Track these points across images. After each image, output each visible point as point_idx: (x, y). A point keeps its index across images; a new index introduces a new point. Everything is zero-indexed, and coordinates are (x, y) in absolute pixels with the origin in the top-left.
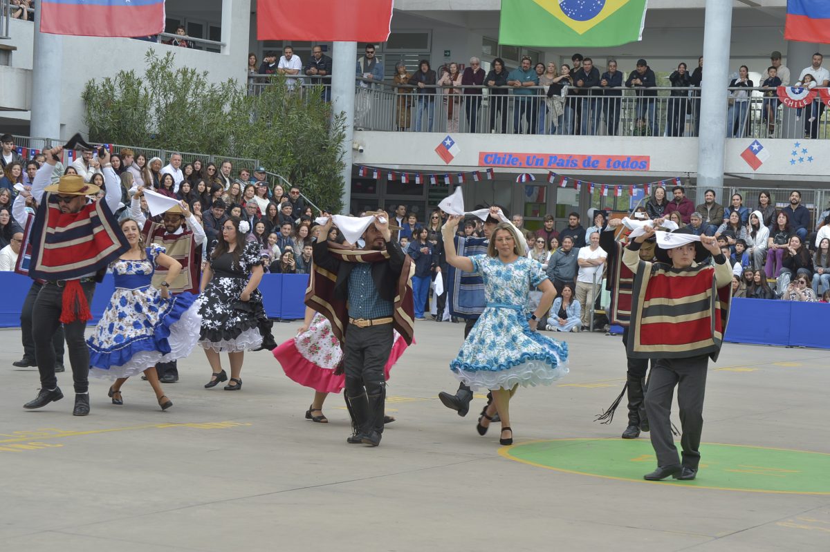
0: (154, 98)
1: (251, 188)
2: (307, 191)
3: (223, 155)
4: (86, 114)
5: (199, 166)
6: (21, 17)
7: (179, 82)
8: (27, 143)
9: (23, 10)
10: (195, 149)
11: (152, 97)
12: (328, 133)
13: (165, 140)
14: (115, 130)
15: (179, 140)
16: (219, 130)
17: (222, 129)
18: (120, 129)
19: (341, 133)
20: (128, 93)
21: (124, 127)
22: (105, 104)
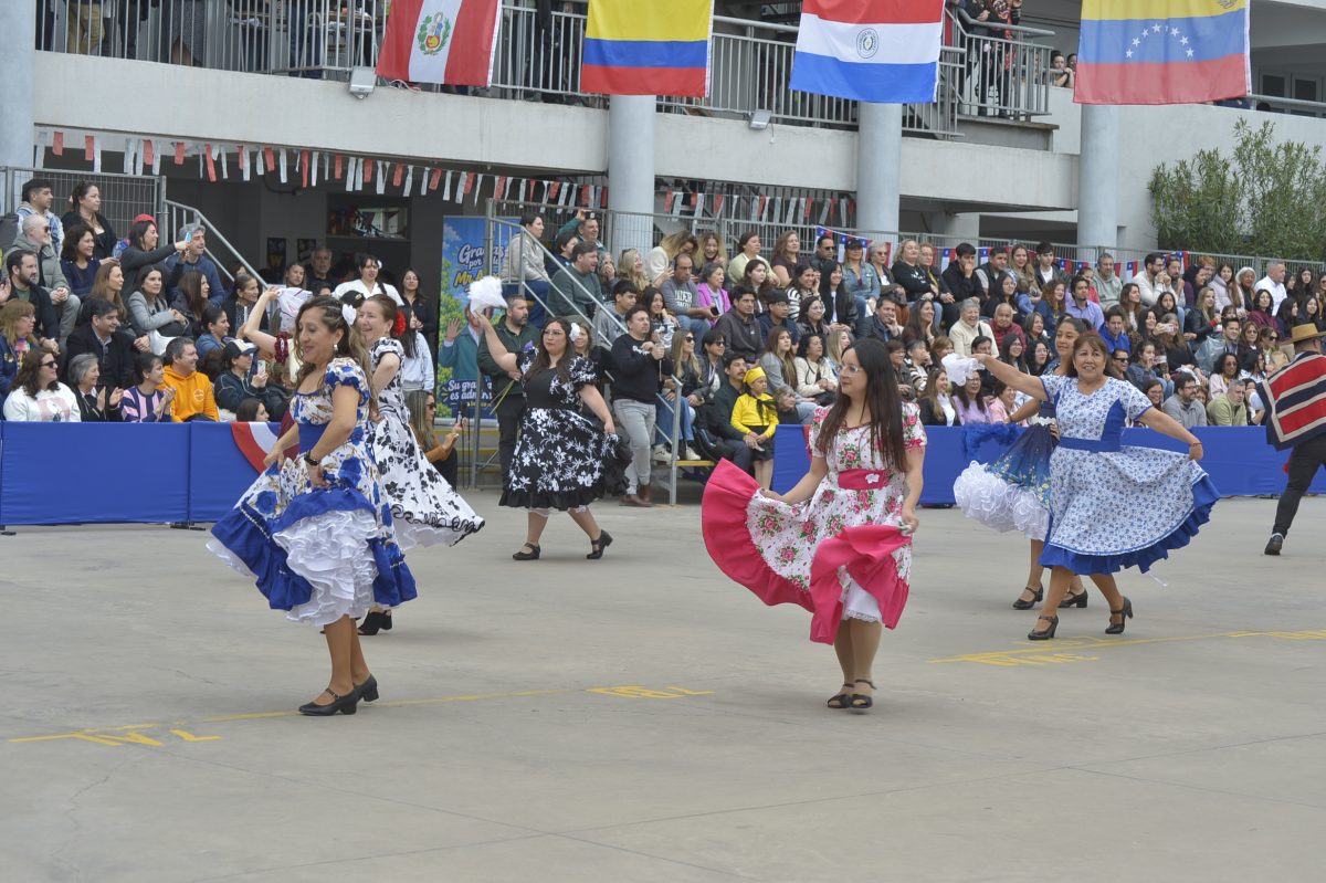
0: (1247, 185)
4: (1153, 212)
5: (1310, 278)
6: (1066, 84)
7: (1280, 163)
8: (1073, 253)
9: (1069, 75)
10: (1303, 255)
11: (1243, 184)
13: (1261, 244)
14: (1192, 232)
15: (1281, 242)
18: (1199, 230)
20: (1211, 180)
21: (1206, 227)
22: (1179, 197)
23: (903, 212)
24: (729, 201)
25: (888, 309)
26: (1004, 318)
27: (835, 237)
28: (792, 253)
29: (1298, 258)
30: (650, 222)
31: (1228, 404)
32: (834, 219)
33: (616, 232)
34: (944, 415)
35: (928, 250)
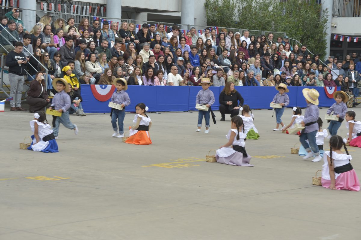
0: (237, 4)
1: (282, 46)
2: (309, 47)
3: (269, 31)
4: (206, 13)
8: (180, 27)
10: (256, 28)
11: (236, 4)
12: (319, 19)
13: (242, 24)
14: (219, 20)
15: (248, 24)
16: (267, 19)
17: (269, 19)
18: (221, 19)
19: (325, 19)
20: (225, 3)
21: (223, 19)
22: (214, 8)
23: (122, 12)
24: (63, 7)
25: (118, 46)
26: (157, 49)
27: (99, 20)
28: (86, 26)
29: (254, 29)
30: (34, 13)
31: (233, 78)
32: (99, 14)
33: (23, 16)
34: (138, 83)
35: (132, 25)
